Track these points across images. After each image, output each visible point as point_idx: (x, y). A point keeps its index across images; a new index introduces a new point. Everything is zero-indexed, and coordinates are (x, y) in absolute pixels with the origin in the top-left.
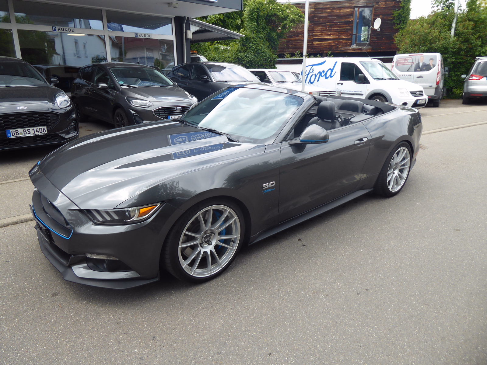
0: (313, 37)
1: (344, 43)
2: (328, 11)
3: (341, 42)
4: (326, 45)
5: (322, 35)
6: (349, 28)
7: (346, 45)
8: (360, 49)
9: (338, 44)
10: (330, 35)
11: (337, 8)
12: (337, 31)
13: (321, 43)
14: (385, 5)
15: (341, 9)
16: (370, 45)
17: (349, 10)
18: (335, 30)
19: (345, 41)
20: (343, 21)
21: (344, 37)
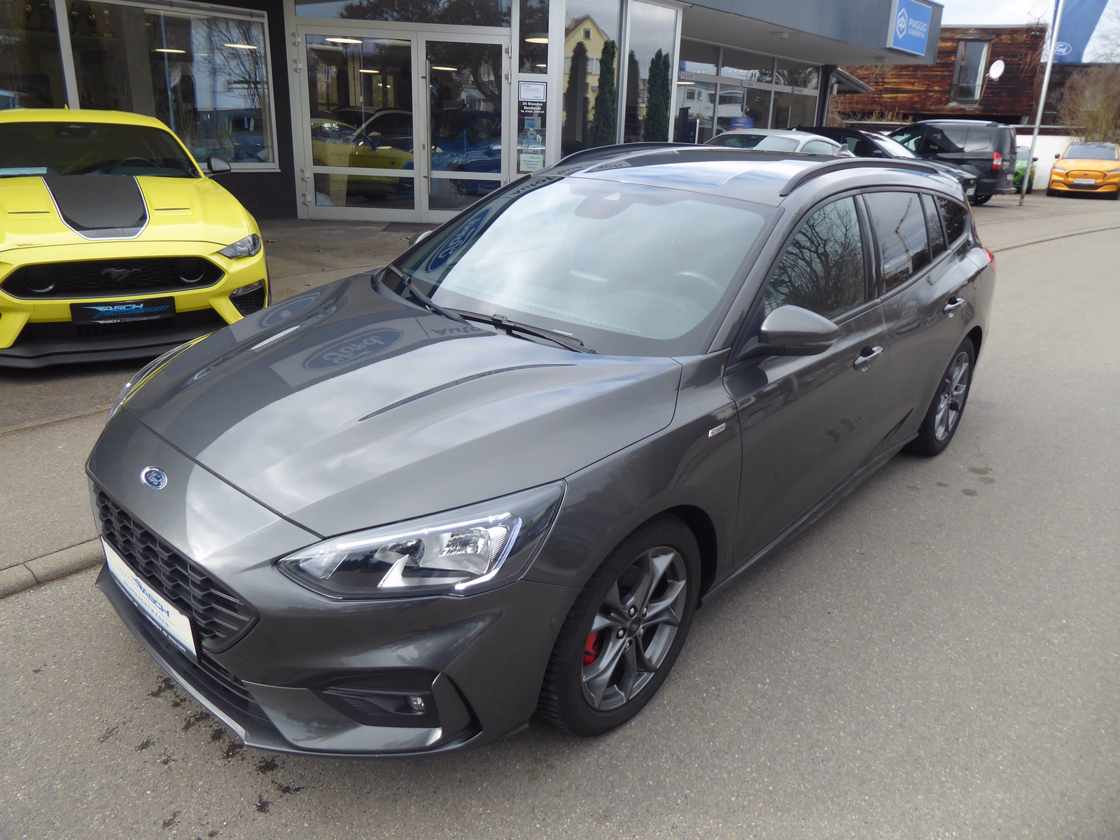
0: (883, 85)
1: (937, 98)
3: (932, 96)
4: (904, 99)
5: (898, 84)
6: (947, 73)
7: (939, 102)
8: (963, 109)
9: (925, 100)
10: (913, 84)
12: (926, 77)
13: (896, 97)
14: (1011, 40)
16: (980, 104)
17: (949, 44)
18: (923, 75)
19: (939, 95)
21: (937, 88)
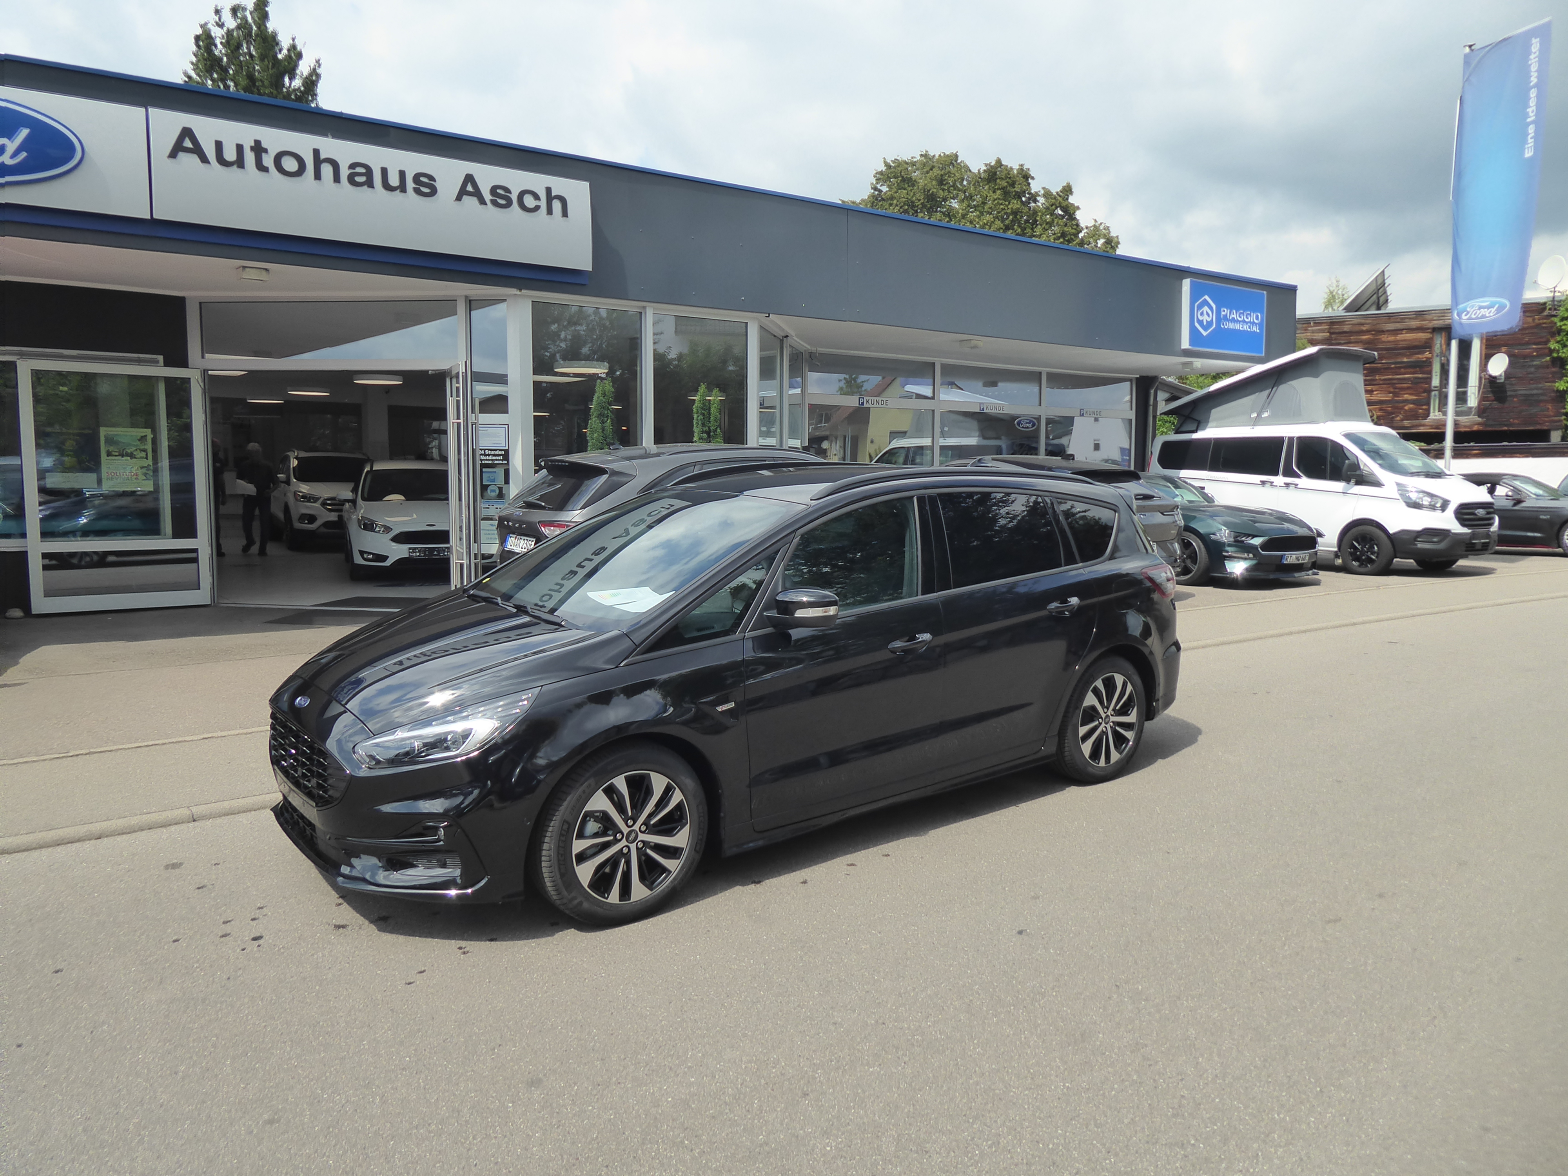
1: (1411, 410)
2: (1364, 337)
3: (1402, 408)
6: (1420, 376)
7: (1414, 416)
9: (1393, 413)
11: (1388, 331)
12: (1390, 383)
15: (1400, 332)
16: (1478, 416)
17: (1422, 336)
19: (1411, 406)
20: (1405, 360)
21: (1408, 397)
